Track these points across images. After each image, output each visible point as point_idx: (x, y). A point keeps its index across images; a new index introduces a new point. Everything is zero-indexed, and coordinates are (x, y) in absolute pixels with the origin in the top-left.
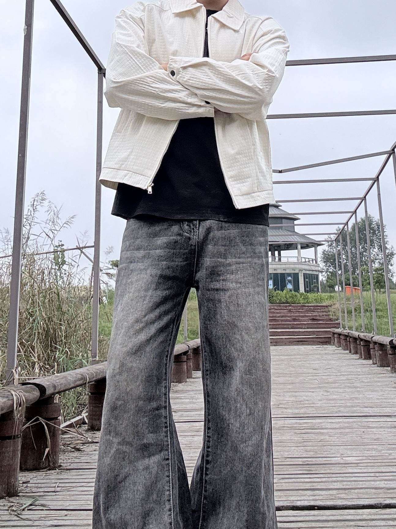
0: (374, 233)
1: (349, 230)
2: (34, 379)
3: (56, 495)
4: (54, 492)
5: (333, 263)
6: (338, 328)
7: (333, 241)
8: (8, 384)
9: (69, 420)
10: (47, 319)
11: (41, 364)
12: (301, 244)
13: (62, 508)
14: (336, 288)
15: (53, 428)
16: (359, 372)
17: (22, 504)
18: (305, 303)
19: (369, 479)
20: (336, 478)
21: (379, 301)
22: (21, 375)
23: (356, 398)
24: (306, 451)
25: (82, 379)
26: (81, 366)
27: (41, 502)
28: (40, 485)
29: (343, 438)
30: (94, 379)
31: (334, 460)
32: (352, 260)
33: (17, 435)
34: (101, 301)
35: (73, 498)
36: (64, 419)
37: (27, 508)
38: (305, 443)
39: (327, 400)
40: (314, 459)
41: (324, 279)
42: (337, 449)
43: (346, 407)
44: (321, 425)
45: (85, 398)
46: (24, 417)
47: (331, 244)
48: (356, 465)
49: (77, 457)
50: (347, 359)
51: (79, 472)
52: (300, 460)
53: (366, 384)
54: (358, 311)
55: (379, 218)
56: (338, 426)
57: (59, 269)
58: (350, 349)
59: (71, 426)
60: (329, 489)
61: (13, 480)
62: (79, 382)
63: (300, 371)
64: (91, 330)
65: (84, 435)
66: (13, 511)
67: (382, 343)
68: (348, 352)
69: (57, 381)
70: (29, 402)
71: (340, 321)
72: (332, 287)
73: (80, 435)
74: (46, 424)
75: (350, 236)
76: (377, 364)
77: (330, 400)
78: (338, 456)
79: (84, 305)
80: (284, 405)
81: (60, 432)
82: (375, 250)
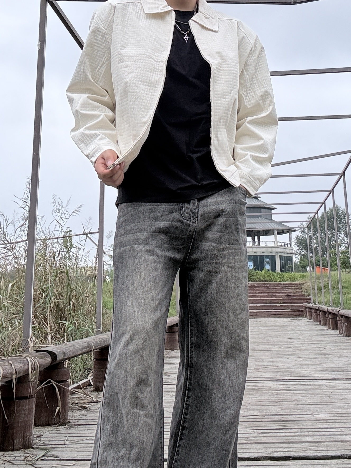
0: (341, 220)
1: (319, 218)
2: (47, 347)
3: (65, 447)
4: (64, 444)
5: (305, 247)
6: (310, 303)
7: (305, 228)
8: (24, 351)
9: (77, 382)
10: (58, 295)
11: (53, 334)
12: (278, 230)
13: (71, 459)
14: (308, 268)
15: (63, 389)
16: (328, 341)
17: (36, 455)
18: (281, 282)
19: (336, 433)
20: (308, 433)
21: (345, 279)
22: (36, 344)
23: (325, 364)
24: (282, 409)
25: (88, 347)
26: (87, 336)
27: (52, 453)
28: (51, 439)
29: (314, 398)
30: (98, 347)
31: (306, 417)
32: (322, 244)
33: (32, 396)
34: (105, 281)
35: (80, 450)
36: (73, 382)
37: (40, 459)
38: (281, 402)
39: (300, 365)
40: (288, 417)
41: (297, 260)
42: (309, 408)
43: (317, 371)
44: (295, 387)
45: (91, 363)
46: (38, 380)
47: (304, 231)
48: (325, 421)
49: (84, 414)
50: (317, 330)
51: (85, 427)
52: (277, 417)
53: (334, 351)
54: (327, 288)
55: (345, 207)
56: (309, 387)
57: (68, 252)
58: (320, 321)
59: (78, 387)
60: (302, 442)
61: (28, 434)
62: (86, 350)
63: (276, 339)
64: (95, 304)
65: (90, 395)
66: (28, 461)
67: (347, 316)
68: (318, 323)
69: (67, 349)
70: (43, 366)
71: (311, 297)
72: (304, 267)
73: (86, 395)
74: (57, 385)
75: (320, 223)
76: (343, 334)
77: (303, 365)
78: (310, 413)
79: (90, 283)
80: (264, 369)
81: (69, 393)
82: (341, 235)
